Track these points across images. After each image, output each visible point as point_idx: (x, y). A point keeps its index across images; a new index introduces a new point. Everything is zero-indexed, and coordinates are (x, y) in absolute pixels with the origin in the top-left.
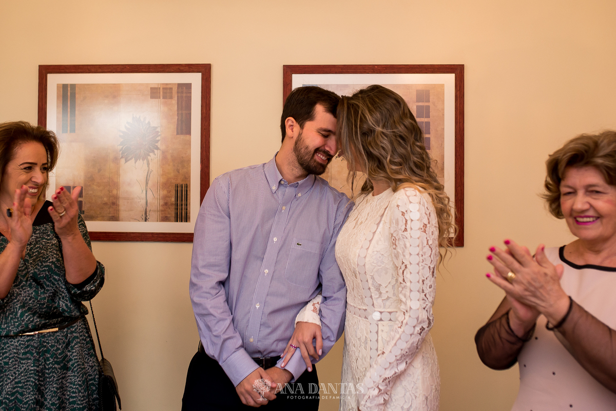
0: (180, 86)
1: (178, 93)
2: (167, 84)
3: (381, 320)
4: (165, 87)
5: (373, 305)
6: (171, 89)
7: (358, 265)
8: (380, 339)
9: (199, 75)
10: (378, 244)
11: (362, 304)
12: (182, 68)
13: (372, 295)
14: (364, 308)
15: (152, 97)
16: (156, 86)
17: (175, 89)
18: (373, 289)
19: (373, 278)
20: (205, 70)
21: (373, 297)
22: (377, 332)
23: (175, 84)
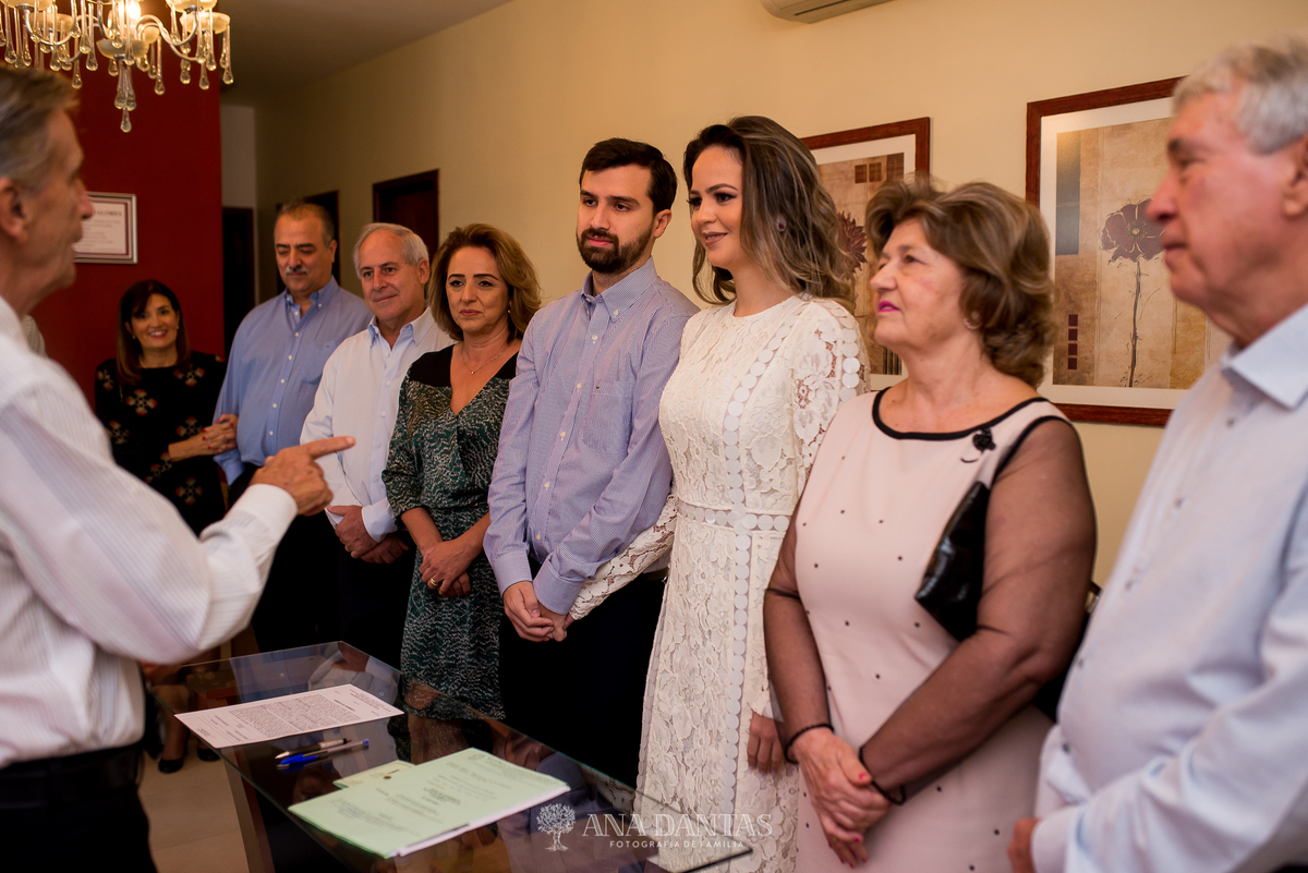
0: (891, 158)
1: (888, 170)
2: (874, 158)
3: (757, 528)
4: (872, 162)
5: (744, 502)
6: (879, 164)
7: (724, 430)
8: (754, 559)
9: (912, 139)
10: (763, 394)
11: (723, 502)
12: (891, 130)
13: (745, 484)
14: (726, 508)
15: (858, 181)
16: (862, 163)
17: (884, 164)
18: (747, 474)
19: (749, 454)
20: (920, 129)
21: (746, 489)
22: (749, 550)
23: (883, 157)
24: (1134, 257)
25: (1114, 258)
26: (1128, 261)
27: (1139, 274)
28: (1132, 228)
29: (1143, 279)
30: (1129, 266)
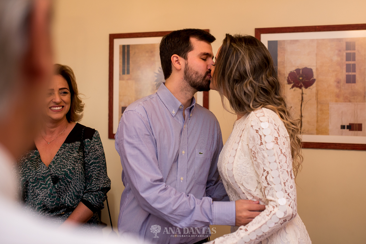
13: (248, 197)
24: (300, 87)
25: (292, 87)
26: (298, 89)
27: (302, 94)
28: (299, 77)
29: (304, 95)
30: (298, 90)
